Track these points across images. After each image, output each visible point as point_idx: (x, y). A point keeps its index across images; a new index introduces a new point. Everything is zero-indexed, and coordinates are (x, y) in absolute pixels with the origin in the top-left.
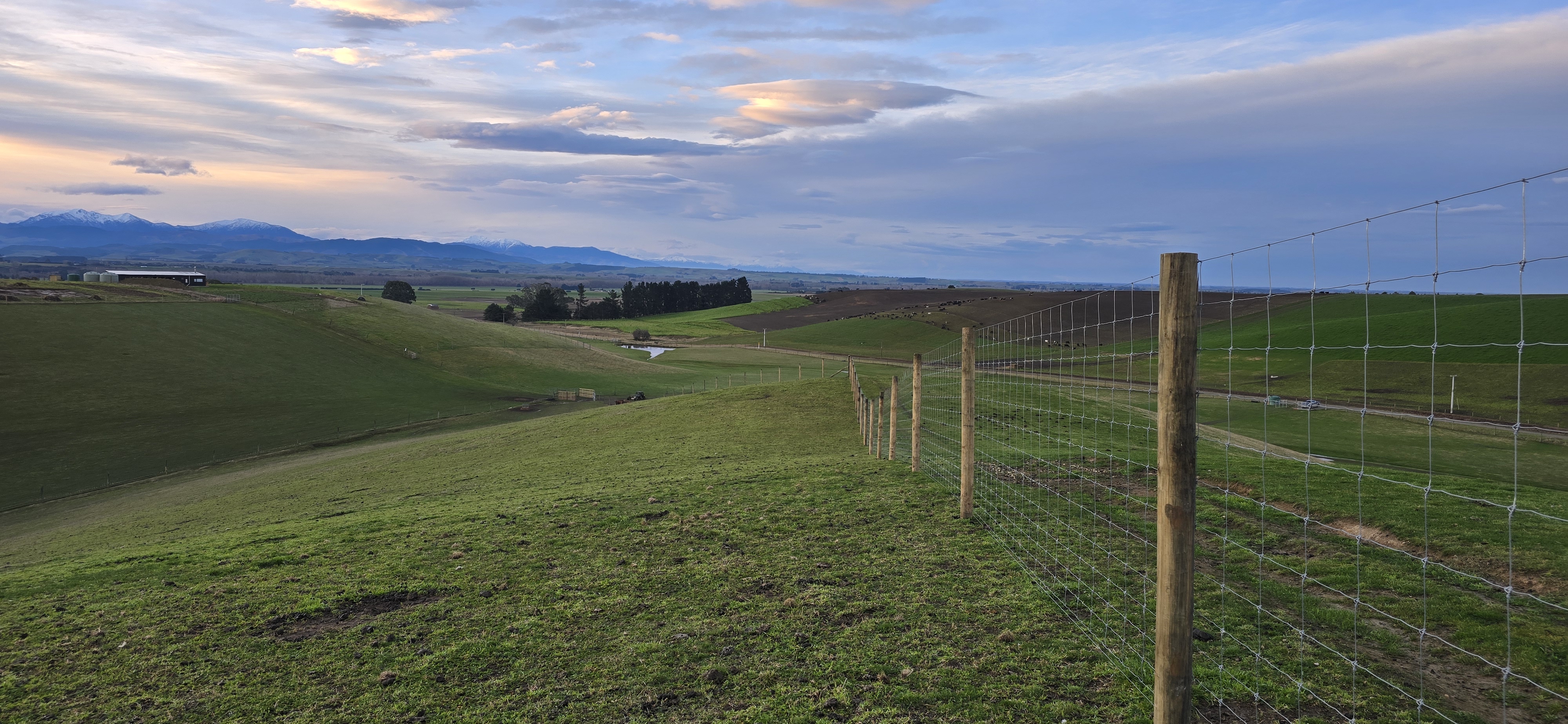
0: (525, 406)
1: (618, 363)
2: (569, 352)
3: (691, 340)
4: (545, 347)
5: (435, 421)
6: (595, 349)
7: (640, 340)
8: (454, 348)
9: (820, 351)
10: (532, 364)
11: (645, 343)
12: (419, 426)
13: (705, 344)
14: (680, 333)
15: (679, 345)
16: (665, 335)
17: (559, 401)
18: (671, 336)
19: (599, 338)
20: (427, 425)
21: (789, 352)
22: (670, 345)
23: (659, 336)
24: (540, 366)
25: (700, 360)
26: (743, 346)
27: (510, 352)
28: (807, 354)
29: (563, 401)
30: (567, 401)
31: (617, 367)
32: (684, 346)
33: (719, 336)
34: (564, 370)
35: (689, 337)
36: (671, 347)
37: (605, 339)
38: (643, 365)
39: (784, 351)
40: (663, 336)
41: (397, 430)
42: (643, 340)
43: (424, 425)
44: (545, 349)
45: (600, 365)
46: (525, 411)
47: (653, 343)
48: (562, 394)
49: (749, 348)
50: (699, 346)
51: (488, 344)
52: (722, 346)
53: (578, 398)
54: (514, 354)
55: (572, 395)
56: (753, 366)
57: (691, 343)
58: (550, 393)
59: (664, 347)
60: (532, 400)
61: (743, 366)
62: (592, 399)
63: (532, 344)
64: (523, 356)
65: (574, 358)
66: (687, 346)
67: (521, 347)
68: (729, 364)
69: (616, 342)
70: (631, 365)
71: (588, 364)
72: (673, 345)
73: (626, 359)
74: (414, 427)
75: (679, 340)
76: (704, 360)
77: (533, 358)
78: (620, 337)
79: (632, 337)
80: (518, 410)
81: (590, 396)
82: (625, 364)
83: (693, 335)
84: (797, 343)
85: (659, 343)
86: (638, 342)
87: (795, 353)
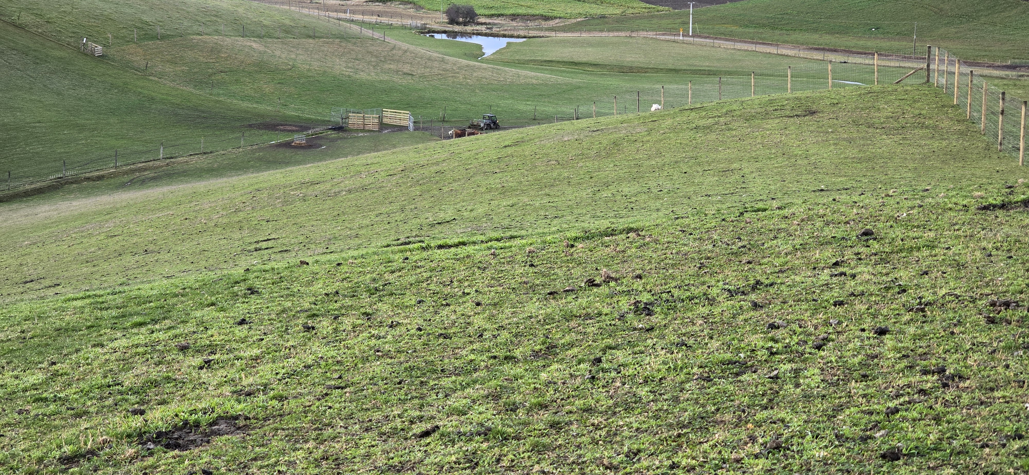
0: (299, 138)
1: (436, 64)
2: (350, 46)
3: (551, 23)
4: (310, 37)
5: (157, 163)
6: (391, 40)
7: (458, 24)
8: (163, 37)
9: (797, 44)
10: (293, 66)
11: (469, 28)
12: (133, 171)
13: (580, 31)
14: (531, 11)
15: (532, 33)
16: (502, 15)
17: (351, 131)
18: (514, 17)
19: (384, 20)
20: (145, 170)
21: (739, 46)
22: (516, 33)
23: (492, 16)
24: (309, 70)
25: (576, 59)
26: (651, 34)
27: (254, 45)
28: (773, 50)
29: (357, 131)
30: (363, 130)
31: (436, 71)
32: (542, 34)
33: (603, 17)
34: (349, 76)
35: (547, 18)
36: (518, 37)
37: (395, 21)
38: (479, 68)
39: (730, 45)
40: (499, 16)
41: (100, 178)
42: (465, 24)
43: (140, 170)
44: (311, 40)
45: (407, 68)
46: (300, 147)
47: (483, 29)
48: (354, 120)
49: (663, 37)
50: (569, 35)
51: (216, 31)
52: (611, 34)
53: (383, 126)
54: (262, 49)
55: (372, 121)
56: (676, 71)
57: (552, 29)
58: (335, 117)
59: (504, 36)
60: (307, 128)
61: (657, 70)
62: (406, 128)
63: (287, 32)
64: (278, 53)
65: (360, 56)
66: (547, 34)
67: (270, 37)
68: (631, 68)
69: (417, 27)
70: (459, 68)
71: (387, 66)
72: (522, 33)
73: (447, 57)
74: (126, 173)
75: (530, 24)
76: (584, 60)
77: (293, 56)
78: (422, 18)
79: (444, 18)
80: (288, 145)
81: (403, 123)
82: (448, 67)
83: (555, 14)
84: (751, 30)
85: (495, 30)
86: (457, 28)
87: (752, 47)
